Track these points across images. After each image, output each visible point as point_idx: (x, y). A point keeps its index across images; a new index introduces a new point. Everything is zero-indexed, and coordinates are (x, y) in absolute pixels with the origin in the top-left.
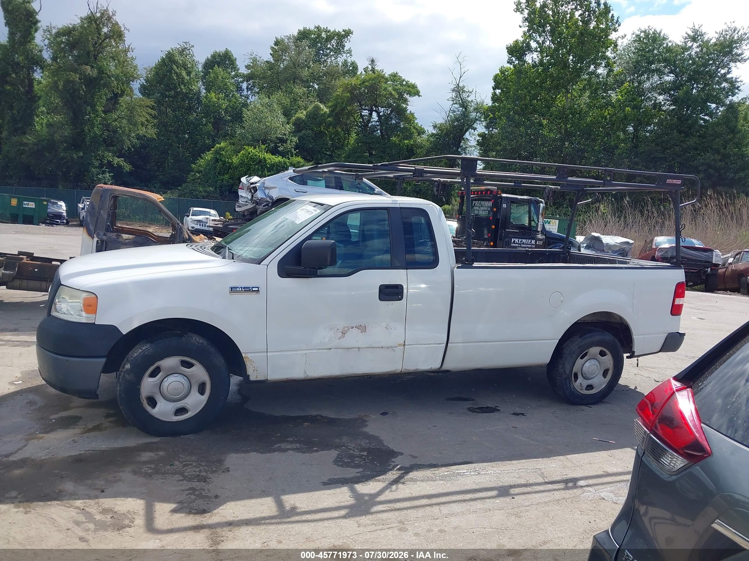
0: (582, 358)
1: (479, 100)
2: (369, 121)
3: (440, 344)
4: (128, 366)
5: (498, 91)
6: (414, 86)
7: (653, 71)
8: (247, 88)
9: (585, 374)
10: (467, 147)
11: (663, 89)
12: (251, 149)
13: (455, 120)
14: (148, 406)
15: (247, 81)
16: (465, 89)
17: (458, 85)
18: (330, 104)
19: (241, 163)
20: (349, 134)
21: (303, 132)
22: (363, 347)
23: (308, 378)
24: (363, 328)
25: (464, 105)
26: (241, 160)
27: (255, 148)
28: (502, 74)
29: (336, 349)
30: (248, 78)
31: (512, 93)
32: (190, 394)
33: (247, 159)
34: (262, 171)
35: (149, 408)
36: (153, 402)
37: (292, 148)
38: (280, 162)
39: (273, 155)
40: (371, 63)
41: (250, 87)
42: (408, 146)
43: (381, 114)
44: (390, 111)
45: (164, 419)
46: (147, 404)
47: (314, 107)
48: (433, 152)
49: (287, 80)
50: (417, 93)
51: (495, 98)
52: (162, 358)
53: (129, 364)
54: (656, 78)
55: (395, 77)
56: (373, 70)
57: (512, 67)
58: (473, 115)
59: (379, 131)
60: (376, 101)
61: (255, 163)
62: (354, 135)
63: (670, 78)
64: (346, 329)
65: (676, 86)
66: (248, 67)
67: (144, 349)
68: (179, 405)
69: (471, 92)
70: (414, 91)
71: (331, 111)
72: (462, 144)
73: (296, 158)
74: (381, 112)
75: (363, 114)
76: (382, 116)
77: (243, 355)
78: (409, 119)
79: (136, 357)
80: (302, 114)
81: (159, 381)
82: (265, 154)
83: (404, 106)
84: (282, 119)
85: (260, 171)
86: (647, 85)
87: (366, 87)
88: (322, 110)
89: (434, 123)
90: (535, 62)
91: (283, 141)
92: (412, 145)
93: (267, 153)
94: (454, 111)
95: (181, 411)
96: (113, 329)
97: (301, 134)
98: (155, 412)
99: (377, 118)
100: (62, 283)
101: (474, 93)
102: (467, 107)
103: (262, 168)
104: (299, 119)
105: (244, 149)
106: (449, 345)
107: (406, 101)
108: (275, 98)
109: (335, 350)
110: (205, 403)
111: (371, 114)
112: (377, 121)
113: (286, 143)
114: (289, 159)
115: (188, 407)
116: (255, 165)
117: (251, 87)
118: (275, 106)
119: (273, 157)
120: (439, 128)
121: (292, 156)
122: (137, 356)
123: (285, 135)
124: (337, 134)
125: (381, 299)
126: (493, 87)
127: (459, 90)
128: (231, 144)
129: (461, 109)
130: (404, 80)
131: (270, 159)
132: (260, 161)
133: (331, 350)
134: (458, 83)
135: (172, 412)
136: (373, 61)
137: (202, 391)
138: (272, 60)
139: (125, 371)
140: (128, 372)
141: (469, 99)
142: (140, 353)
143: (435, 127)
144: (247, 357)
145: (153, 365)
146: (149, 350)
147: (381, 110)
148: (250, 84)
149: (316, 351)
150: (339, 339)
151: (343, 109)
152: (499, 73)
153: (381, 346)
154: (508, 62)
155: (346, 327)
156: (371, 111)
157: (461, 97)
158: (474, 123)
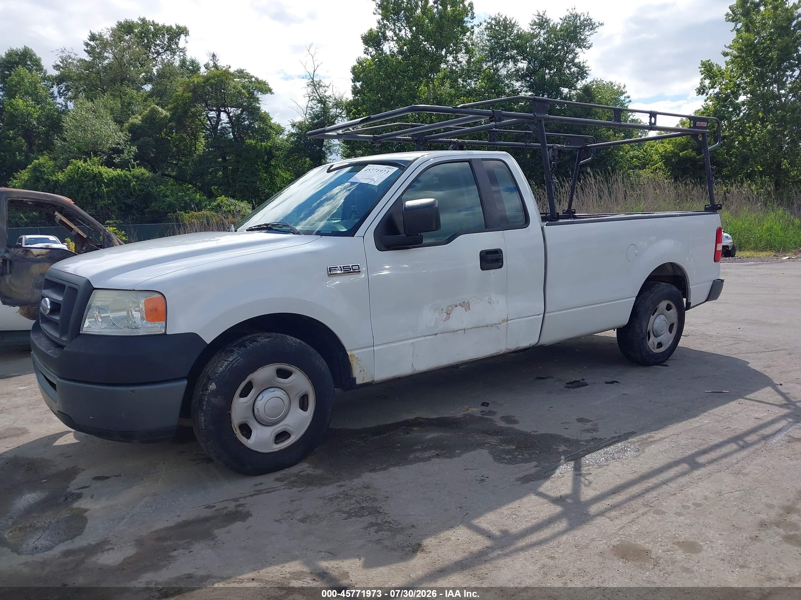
0: (653, 315)
1: (337, 96)
2: (217, 123)
3: (538, 315)
4: (213, 386)
5: (358, 84)
6: (265, 83)
7: (508, 58)
8: (59, 92)
9: (656, 331)
10: (330, 146)
11: (519, 75)
12: (80, 163)
13: (315, 117)
14: (242, 436)
15: (58, 85)
16: (321, 84)
17: (313, 79)
18: (170, 106)
19: (70, 180)
20: (196, 139)
21: (141, 139)
22: (468, 327)
23: (415, 372)
24: (466, 305)
25: (322, 101)
26: (70, 176)
27: (85, 161)
28: (360, 65)
29: (441, 333)
30: (59, 80)
31: (375, 83)
32: (290, 412)
33: (77, 174)
34: (98, 187)
35: (243, 439)
36: (246, 430)
37: (131, 159)
38: (119, 175)
39: (109, 168)
40: (211, 58)
41: (61, 91)
42: (266, 148)
43: (231, 115)
44: (241, 111)
45: (264, 451)
46: (240, 434)
47: (150, 111)
48: (294, 152)
49: (113, 81)
50: (268, 91)
51: (355, 91)
52: (254, 369)
53: (213, 384)
54: (511, 65)
55: (241, 73)
56: (216, 66)
57: (369, 57)
58: (333, 111)
59: (231, 134)
60: (225, 100)
61: (88, 179)
62: (203, 141)
63: (523, 65)
64: (450, 308)
65: (530, 72)
66: (57, 67)
67: (231, 360)
68: (278, 428)
69: (328, 87)
70: (265, 88)
71: (173, 115)
72: (325, 143)
73: (138, 169)
74: (231, 112)
75: (209, 115)
76: (232, 117)
77: (349, 353)
78: (265, 119)
79: (221, 373)
80: (136, 120)
81: (251, 402)
82: (100, 167)
83: (257, 105)
84: (113, 126)
85: (97, 188)
86: (503, 72)
87: (212, 85)
88: (162, 113)
89: (292, 121)
90: (393, 52)
91: (119, 152)
92: (271, 147)
93: (101, 166)
94: (312, 108)
95: (282, 436)
96: (193, 338)
97: (139, 142)
98: (250, 443)
99: (228, 119)
100: (95, 287)
101: (331, 87)
102: (325, 102)
103: (98, 183)
104: (133, 125)
105: (72, 162)
106: (546, 315)
107: (257, 100)
108: (100, 101)
109: (441, 335)
110: (310, 420)
111: (219, 116)
112: (227, 123)
113: (123, 153)
114: (130, 171)
115: (290, 429)
116: (89, 181)
117: (64, 91)
118: (102, 110)
119: (111, 170)
120: (297, 126)
121: (133, 168)
122: (224, 371)
123: (119, 144)
124: (182, 139)
125: (483, 268)
126: (352, 80)
127: (315, 85)
128: (51, 159)
129: (319, 105)
130: (252, 77)
131: (106, 173)
132: (95, 176)
133: (438, 335)
134: (312, 77)
135: (272, 438)
136: (214, 56)
137: (304, 406)
138: (88, 58)
139: (209, 394)
140: (215, 393)
141: (327, 94)
142: (227, 367)
143: (293, 125)
144: (352, 356)
145: (244, 380)
146: (239, 359)
147: (232, 110)
148: (62, 88)
149: (422, 339)
150: (444, 321)
151: (186, 112)
152: (357, 64)
153: (485, 325)
154: (365, 53)
155: (450, 306)
156: (219, 112)
157: (317, 93)
158: (335, 120)
